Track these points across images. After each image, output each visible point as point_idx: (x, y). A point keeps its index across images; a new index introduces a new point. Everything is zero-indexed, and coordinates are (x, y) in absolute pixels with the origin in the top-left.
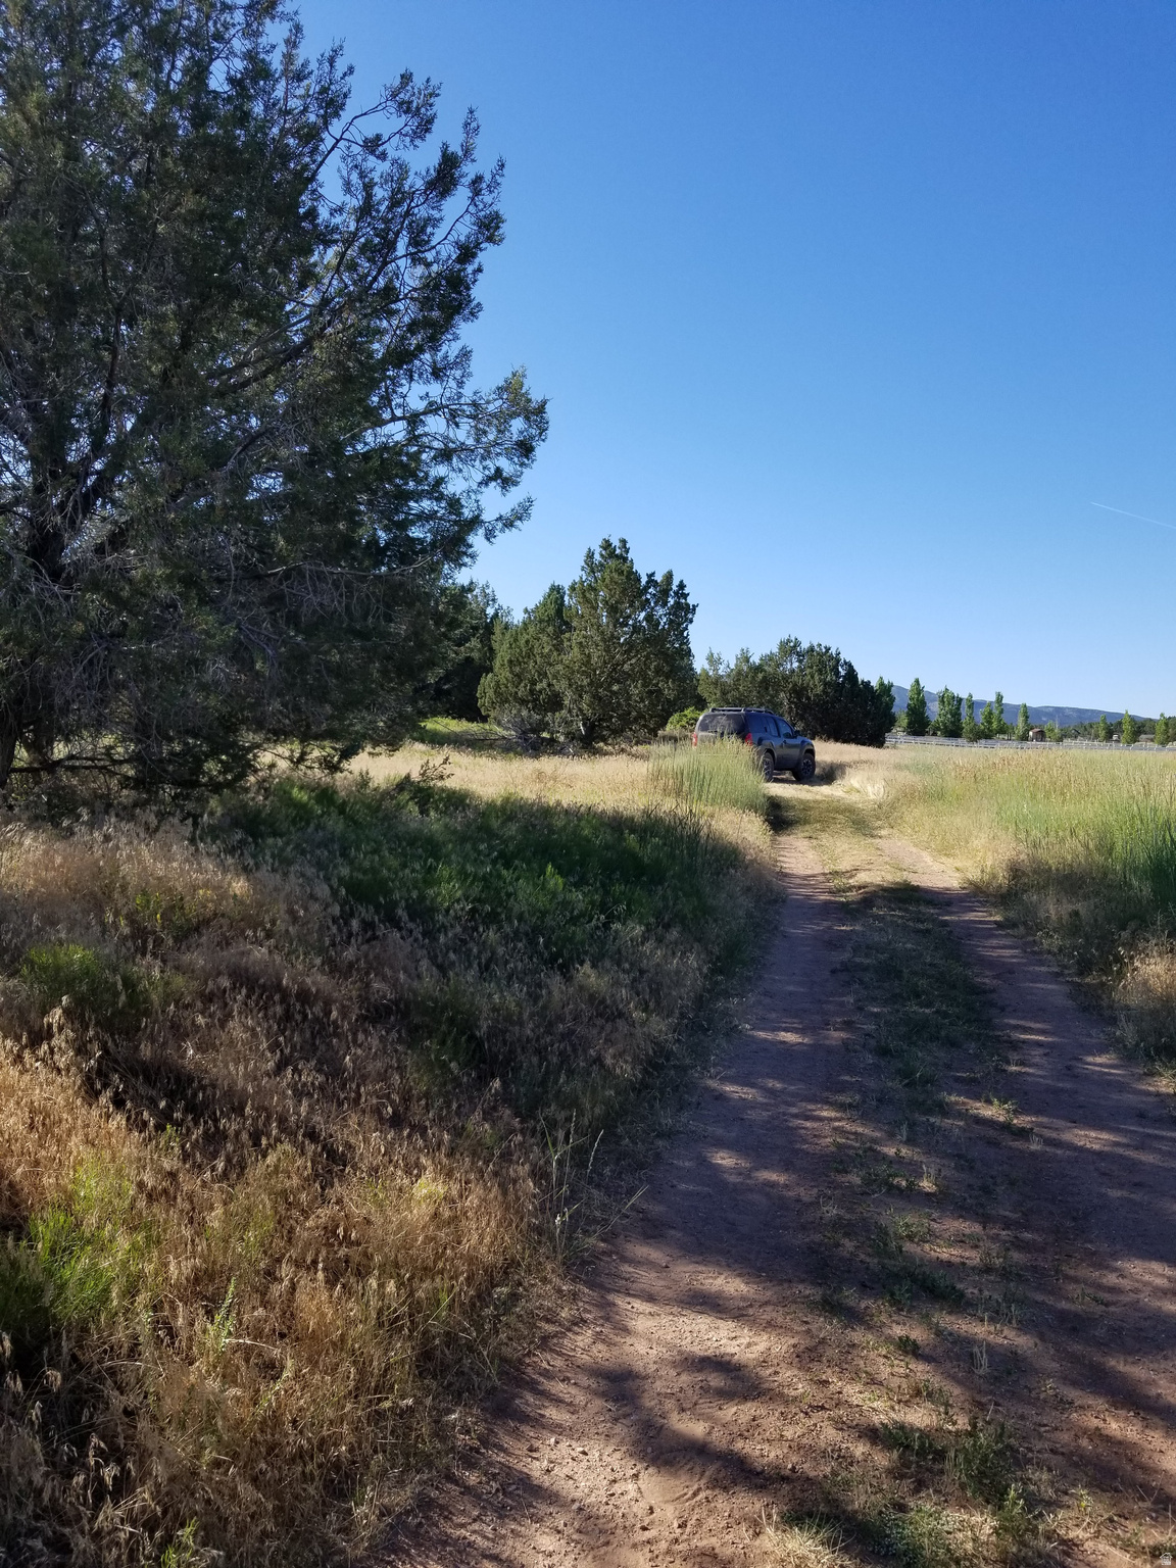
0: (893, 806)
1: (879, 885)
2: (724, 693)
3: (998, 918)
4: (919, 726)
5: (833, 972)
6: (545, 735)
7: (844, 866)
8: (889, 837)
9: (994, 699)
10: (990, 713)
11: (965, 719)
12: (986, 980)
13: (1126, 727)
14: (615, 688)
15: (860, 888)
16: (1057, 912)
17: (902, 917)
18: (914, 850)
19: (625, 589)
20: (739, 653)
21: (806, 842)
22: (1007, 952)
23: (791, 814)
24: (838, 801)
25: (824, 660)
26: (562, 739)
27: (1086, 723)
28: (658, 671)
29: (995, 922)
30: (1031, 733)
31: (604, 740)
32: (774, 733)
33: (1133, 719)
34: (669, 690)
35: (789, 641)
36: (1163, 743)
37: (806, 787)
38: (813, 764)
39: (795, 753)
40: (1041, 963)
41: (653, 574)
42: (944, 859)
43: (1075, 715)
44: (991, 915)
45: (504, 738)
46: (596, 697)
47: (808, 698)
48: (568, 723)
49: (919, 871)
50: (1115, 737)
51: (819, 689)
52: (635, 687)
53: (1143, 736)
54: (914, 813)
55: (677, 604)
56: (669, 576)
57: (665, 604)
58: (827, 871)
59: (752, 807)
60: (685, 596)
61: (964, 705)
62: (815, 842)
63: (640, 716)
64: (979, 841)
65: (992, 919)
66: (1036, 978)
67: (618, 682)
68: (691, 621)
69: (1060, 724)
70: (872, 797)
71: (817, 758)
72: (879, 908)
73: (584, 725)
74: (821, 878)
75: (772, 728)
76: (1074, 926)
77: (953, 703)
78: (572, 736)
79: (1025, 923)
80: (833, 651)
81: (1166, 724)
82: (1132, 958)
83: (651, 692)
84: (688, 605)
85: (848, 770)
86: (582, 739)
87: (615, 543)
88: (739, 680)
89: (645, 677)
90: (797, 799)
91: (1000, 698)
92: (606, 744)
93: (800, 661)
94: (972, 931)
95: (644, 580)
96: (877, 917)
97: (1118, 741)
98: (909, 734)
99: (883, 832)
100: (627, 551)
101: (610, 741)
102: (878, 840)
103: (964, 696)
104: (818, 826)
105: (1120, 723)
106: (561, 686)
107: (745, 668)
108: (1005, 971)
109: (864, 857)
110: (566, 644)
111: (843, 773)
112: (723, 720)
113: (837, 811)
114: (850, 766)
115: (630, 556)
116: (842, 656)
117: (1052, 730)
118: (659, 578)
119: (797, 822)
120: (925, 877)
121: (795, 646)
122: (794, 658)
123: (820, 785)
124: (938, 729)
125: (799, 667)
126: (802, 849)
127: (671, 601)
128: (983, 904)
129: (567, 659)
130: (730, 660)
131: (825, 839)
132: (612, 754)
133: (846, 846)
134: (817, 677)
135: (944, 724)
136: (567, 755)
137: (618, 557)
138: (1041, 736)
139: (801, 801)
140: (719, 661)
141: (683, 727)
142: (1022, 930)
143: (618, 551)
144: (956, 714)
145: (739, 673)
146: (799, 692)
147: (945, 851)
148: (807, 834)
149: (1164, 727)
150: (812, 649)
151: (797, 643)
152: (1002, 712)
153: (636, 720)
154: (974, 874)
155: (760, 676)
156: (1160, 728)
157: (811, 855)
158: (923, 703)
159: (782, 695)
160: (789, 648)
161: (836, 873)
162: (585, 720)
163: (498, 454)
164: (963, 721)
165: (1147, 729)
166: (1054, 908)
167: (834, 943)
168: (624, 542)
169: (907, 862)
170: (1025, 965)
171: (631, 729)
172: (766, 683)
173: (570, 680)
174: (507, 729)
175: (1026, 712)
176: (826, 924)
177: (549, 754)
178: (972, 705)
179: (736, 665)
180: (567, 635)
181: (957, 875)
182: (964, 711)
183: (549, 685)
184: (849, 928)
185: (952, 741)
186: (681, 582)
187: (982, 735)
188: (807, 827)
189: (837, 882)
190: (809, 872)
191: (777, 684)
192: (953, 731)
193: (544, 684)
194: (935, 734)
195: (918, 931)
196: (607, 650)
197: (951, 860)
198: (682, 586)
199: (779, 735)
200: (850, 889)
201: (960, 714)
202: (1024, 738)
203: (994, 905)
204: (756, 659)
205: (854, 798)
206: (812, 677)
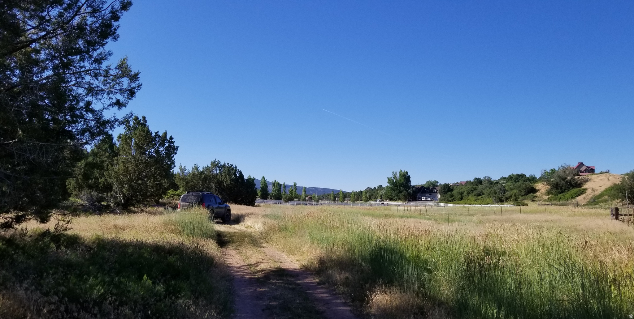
0: (267, 233)
1: (270, 270)
2: (187, 183)
3: (317, 280)
4: (265, 196)
5: (263, 310)
6: (104, 203)
7: (253, 261)
8: (267, 247)
9: (293, 184)
10: (292, 190)
11: (283, 193)
12: (321, 308)
13: (341, 196)
14: (140, 182)
15: (262, 271)
16: (340, 277)
17: (282, 283)
18: (278, 252)
19: (146, 139)
20: (193, 166)
21: (234, 251)
22: (324, 295)
23: (226, 239)
24: (244, 232)
25: (230, 170)
26: (112, 205)
27: (326, 194)
28: (160, 175)
29: (317, 282)
30: (307, 198)
31: (133, 205)
32: (214, 202)
33: (343, 192)
34: (165, 183)
35: (215, 161)
36: (354, 202)
37: (229, 225)
38: (230, 215)
39: (223, 210)
40: (337, 298)
41: (158, 132)
42: (291, 256)
43: (322, 190)
44: (314, 280)
45: (82, 205)
46: (130, 186)
47: (224, 186)
48: (115, 198)
49: (283, 262)
50: (336, 199)
51: (229, 182)
52: (150, 182)
53: (346, 199)
54: (276, 236)
55: (169, 146)
56: (165, 134)
57: (163, 145)
58: (246, 264)
59: (210, 237)
60: (173, 142)
61: (282, 187)
62: (238, 251)
63: (152, 195)
64: (305, 249)
65: (315, 281)
66: (338, 305)
67: (142, 180)
68: (176, 153)
69: (317, 194)
70: (258, 230)
71: (232, 212)
72: (273, 280)
73: (124, 198)
74: (245, 268)
75: (213, 200)
76: (346, 283)
77: (278, 186)
78: (118, 204)
79: (328, 282)
80: (234, 166)
81: (354, 195)
82: (371, 295)
83: (157, 184)
84: (174, 146)
85: (245, 218)
86: (123, 205)
87: (140, 118)
88: (193, 177)
89: (154, 177)
90: (227, 232)
91: (295, 184)
92: (135, 207)
93: (220, 170)
94: (309, 286)
95: (154, 134)
96: (273, 284)
97: (338, 201)
98: (261, 199)
99: (264, 245)
100: (146, 122)
101: (136, 206)
102: (263, 249)
103: (282, 183)
104: (238, 243)
105: (338, 194)
106: (113, 181)
107: (196, 172)
108: (326, 302)
109: (260, 257)
110: (115, 162)
111: (244, 219)
112: (192, 197)
113: (245, 236)
114: (246, 216)
115: (147, 124)
116: (238, 168)
117: (314, 197)
118: (161, 134)
119: (229, 242)
120: (286, 264)
121: (218, 164)
122: (217, 169)
123: (234, 224)
124: (272, 196)
125: (220, 172)
126: (233, 254)
127: (167, 145)
128: (311, 274)
129: (116, 168)
130: (189, 169)
131: (242, 249)
132: (137, 212)
133: (251, 252)
134: (228, 177)
135: (275, 195)
136: (116, 213)
137: (142, 124)
138: (311, 199)
139: (229, 233)
140: (185, 169)
141: (168, 198)
142: (327, 285)
143: (142, 122)
144: (279, 190)
145: (194, 175)
146: (220, 183)
147: (291, 252)
148: (234, 248)
149: (353, 195)
150: (225, 165)
151: (219, 162)
152: (296, 190)
153: (149, 196)
154: (304, 262)
155: (203, 176)
156: (352, 196)
157: (238, 257)
158: (267, 186)
159: (212, 184)
160: (215, 164)
161: (250, 265)
162: (124, 196)
163: (117, 93)
164: (282, 193)
165: (347, 196)
166: (339, 276)
167: (260, 297)
168: (144, 118)
169: (277, 258)
170: (332, 300)
171: (147, 201)
172: (206, 178)
173: (117, 178)
174: (84, 201)
175: (306, 190)
176: (253, 289)
177: (107, 213)
178: (285, 187)
179: (192, 171)
180: (116, 158)
181: (297, 262)
182: (282, 189)
183: (106, 180)
184: (263, 290)
185: (278, 202)
186: (171, 136)
187: (289, 199)
188: (234, 244)
189: (252, 269)
190: (239, 265)
191: (210, 179)
192: (278, 198)
193: (103, 179)
194: (271, 199)
195: (290, 289)
196: (136, 165)
197: (294, 256)
198: (171, 138)
199: (216, 204)
200: (258, 272)
201: (281, 191)
202: (305, 200)
203: (315, 275)
204: (201, 169)
205: (249, 230)
206: (226, 177)
